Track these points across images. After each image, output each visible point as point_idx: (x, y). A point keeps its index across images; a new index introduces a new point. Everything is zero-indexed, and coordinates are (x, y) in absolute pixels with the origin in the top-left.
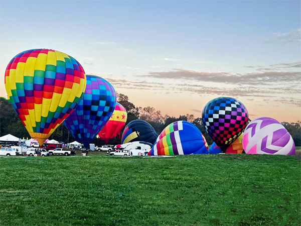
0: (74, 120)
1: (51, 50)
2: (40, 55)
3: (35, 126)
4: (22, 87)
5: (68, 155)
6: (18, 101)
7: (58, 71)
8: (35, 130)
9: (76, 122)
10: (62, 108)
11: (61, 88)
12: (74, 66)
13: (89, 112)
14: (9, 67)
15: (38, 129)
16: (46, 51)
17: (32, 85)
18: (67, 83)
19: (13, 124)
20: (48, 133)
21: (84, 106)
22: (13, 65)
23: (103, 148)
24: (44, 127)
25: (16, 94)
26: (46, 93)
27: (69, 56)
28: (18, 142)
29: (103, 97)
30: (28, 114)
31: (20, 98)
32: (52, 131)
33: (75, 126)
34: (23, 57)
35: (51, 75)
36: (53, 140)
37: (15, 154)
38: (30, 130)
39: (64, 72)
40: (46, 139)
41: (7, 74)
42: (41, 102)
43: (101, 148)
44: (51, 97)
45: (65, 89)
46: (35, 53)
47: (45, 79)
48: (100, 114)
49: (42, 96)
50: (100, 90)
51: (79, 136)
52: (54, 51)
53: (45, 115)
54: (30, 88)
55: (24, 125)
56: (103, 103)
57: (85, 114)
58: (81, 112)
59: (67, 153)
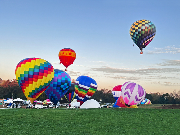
0: (52, 91)
1: (38, 58)
2: (32, 61)
3: (29, 94)
4: (23, 76)
5: (46, 108)
6: (21, 83)
7: (41, 68)
8: (29, 96)
9: (52, 93)
10: (42, 86)
11: (41, 76)
12: (48, 66)
13: (59, 88)
14: (17, 67)
15: (31, 96)
16: (35, 59)
17: (28, 75)
18: (45, 74)
19: (21, 93)
20: (35, 98)
21: (57, 85)
22: (19, 65)
23: (63, 105)
24: (34, 95)
25: (20, 79)
26: (34, 79)
27: (46, 61)
28: (22, 102)
29: (66, 81)
30: (26, 89)
31: (22, 81)
32: (37, 97)
33: (51, 94)
34: (24, 62)
35: (37, 70)
36: (39, 101)
37: (20, 108)
38: (27, 96)
39: (43, 69)
40: (35, 100)
41: (16, 70)
42: (32, 83)
43: (62, 105)
44: (37, 81)
45: (44, 77)
46: (29, 60)
47: (34, 72)
48: (64, 89)
49: (33, 80)
50: (65, 78)
51: (53, 99)
52: (39, 59)
53: (34, 89)
54: (27, 76)
55: (24, 94)
56: (66, 84)
57: (57, 89)
58: (55, 88)
59: (45, 107)
